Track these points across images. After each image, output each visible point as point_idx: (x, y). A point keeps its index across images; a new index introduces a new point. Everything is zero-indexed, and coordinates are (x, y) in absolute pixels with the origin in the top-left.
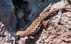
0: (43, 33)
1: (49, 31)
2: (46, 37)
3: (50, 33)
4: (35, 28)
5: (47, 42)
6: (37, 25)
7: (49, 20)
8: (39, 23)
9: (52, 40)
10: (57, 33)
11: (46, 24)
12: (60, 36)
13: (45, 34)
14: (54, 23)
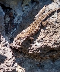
0: (41, 32)
1: (47, 30)
2: (44, 36)
3: (48, 31)
4: (36, 29)
5: (46, 40)
6: (38, 26)
7: (47, 20)
8: (39, 24)
9: (50, 37)
10: (54, 31)
11: (45, 24)
12: (57, 33)
13: (43, 33)
14: (51, 22)
